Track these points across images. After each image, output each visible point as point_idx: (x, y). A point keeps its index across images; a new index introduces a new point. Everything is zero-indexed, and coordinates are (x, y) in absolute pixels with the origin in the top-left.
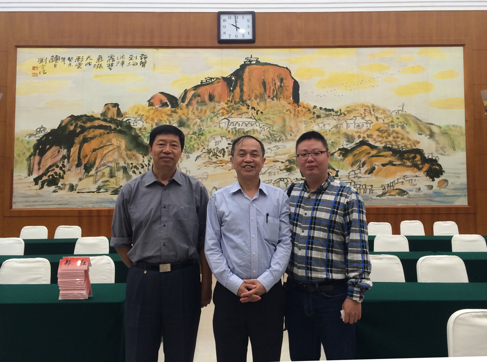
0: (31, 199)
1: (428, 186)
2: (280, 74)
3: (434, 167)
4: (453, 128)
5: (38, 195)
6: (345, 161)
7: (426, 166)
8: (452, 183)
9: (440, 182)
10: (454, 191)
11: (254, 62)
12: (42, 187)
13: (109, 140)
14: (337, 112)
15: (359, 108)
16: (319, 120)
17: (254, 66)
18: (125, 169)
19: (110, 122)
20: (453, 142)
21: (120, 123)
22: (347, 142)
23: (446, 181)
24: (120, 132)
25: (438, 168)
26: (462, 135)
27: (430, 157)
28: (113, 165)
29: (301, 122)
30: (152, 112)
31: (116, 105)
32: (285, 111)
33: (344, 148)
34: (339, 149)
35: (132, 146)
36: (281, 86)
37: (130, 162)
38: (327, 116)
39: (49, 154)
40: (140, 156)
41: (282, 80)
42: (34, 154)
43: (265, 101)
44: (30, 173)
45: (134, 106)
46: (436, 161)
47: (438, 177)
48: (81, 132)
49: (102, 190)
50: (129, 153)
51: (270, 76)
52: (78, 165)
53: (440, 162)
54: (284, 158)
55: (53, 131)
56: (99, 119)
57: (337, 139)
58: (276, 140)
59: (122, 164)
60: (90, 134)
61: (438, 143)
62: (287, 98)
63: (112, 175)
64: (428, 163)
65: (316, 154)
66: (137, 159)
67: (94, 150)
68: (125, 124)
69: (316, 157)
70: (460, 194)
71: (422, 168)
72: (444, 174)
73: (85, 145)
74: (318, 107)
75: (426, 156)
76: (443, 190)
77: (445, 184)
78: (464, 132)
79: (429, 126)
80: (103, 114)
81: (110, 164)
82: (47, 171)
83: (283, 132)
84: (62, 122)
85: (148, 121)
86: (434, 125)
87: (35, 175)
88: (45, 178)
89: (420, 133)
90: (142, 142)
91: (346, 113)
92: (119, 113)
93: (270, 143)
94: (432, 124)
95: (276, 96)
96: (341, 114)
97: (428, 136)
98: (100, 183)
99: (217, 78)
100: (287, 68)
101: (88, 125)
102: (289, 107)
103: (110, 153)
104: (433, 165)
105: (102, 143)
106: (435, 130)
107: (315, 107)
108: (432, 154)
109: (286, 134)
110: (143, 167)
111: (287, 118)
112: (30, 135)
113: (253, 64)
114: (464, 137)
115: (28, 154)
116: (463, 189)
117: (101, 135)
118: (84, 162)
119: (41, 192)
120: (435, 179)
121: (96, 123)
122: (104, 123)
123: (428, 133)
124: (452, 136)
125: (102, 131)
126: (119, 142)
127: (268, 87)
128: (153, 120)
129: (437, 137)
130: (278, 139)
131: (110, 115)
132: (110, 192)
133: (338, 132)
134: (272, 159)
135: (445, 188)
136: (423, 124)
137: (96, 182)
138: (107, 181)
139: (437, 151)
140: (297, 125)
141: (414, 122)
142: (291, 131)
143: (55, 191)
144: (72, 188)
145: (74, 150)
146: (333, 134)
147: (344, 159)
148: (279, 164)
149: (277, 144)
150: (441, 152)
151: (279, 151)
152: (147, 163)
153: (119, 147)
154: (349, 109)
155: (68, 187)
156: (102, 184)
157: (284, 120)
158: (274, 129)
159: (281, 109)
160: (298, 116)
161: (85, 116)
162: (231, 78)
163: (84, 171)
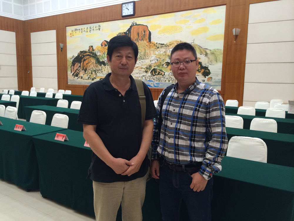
0: (72, 81)
1: (203, 80)
2: (144, 29)
3: (206, 71)
4: (217, 51)
5: (74, 80)
6: (168, 68)
7: (203, 70)
8: (214, 79)
9: (208, 78)
10: (215, 83)
11: (135, 24)
12: (74, 77)
13: (91, 60)
14: (165, 45)
15: (174, 43)
16: (158, 49)
17: (135, 26)
18: (95, 71)
19: (91, 53)
20: (216, 58)
21: (93, 53)
22: (169, 59)
23: (211, 78)
24: (93, 57)
25: (208, 71)
26: (221, 54)
27: (205, 66)
28: (92, 69)
29: (151, 50)
30: (102, 48)
31: (92, 46)
32: (145, 46)
33: (167, 62)
34: (166, 63)
35: (97, 62)
36: (144, 34)
37: (96, 68)
38: (162, 47)
39: (75, 65)
40: (99, 66)
41: (145, 32)
42: (72, 66)
43: (139, 41)
44: (71, 72)
45: (97, 47)
46: (207, 68)
47: (208, 76)
48: (83, 57)
49: (89, 79)
50: (96, 65)
51: (141, 30)
52: (83, 70)
53: (209, 68)
54: (145, 67)
55: (76, 57)
56: (88, 52)
57: (165, 58)
58: (142, 59)
59: (94, 69)
60: (85, 58)
61: (209, 59)
62: (146, 40)
63: (92, 74)
64: (203, 69)
65: (187, 62)
66: (98, 67)
67: (87, 64)
68: (95, 54)
69: (186, 65)
70: (218, 84)
71: (201, 71)
72: (211, 74)
73: (84, 62)
74: (158, 43)
75: (203, 65)
76: (209, 82)
77: (211, 80)
78: (222, 52)
79: (205, 50)
80: (89, 50)
81: (91, 69)
82: (75, 71)
83: (145, 55)
84: (78, 53)
85: (101, 52)
86: (208, 49)
87: (72, 73)
88: (75, 74)
89: (201, 54)
90: (100, 60)
91: (169, 45)
92: (93, 50)
93: (140, 60)
94: (207, 49)
95: (142, 39)
96: (167, 46)
97: (205, 55)
98: (88, 76)
99: (122, 33)
100: (147, 26)
101: (85, 54)
102: (147, 44)
103: (91, 65)
104: (206, 70)
105: (89, 61)
106: (208, 52)
107: (157, 43)
108: (206, 64)
109: (146, 56)
110: (100, 70)
111: (146, 48)
112: (71, 59)
113: (135, 25)
114: (222, 55)
115: (71, 65)
116: (219, 82)
117: (88, 58)
118: (84, 68)
119: (74, 79)
120: (206, 77)
121: (87, 54)
122: (89, 54)
123: (205, 54)
124: (216, 55)
125: (88, 57)
126: (93, 60)
127: (139, 35)
128: (102, 52)
129: (209, 56)
130: (143, 58)
131: (91, 50)
132: (91, 80)
133: (166, 55)
134: (141, 67)
135: (210, 81)
136: (202, 49)
137: (87, 76)
138: (90, 75)
139: (208, 63)
140: (150, 52)
141: (198, 48)
142: (148, 54)
143: (77, 79)
144: (82, 78)
145: (82, 64)
146: (164, 55)
147: (167, 67)
148: (143, 69)
149: (143, 60)
150: (210, 63)
151: (143, 64)
152: (101, 69)
153: (93, 63)
154: (170, 43)
155: (81, 77)
156: (89, 77)
157: (145, 50)
158: (141, 54)
159: (144, 45)
160: (150, 48)
161: (84, 51)
162: (127, 32)
163: (84, 72)
